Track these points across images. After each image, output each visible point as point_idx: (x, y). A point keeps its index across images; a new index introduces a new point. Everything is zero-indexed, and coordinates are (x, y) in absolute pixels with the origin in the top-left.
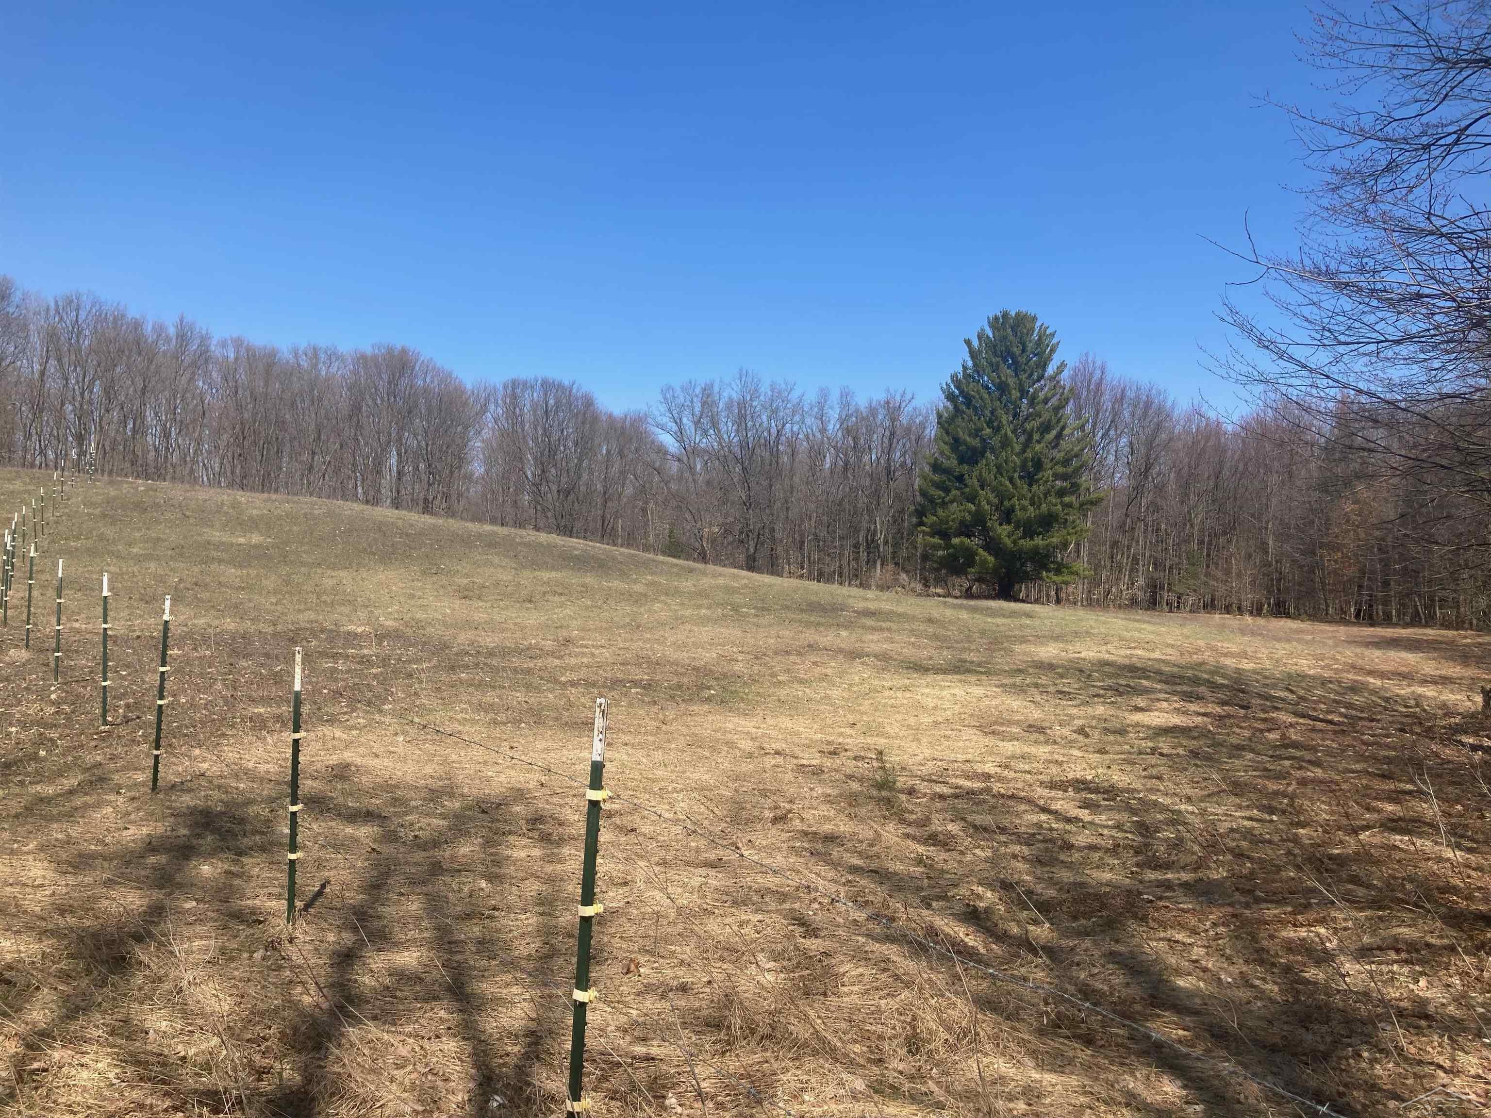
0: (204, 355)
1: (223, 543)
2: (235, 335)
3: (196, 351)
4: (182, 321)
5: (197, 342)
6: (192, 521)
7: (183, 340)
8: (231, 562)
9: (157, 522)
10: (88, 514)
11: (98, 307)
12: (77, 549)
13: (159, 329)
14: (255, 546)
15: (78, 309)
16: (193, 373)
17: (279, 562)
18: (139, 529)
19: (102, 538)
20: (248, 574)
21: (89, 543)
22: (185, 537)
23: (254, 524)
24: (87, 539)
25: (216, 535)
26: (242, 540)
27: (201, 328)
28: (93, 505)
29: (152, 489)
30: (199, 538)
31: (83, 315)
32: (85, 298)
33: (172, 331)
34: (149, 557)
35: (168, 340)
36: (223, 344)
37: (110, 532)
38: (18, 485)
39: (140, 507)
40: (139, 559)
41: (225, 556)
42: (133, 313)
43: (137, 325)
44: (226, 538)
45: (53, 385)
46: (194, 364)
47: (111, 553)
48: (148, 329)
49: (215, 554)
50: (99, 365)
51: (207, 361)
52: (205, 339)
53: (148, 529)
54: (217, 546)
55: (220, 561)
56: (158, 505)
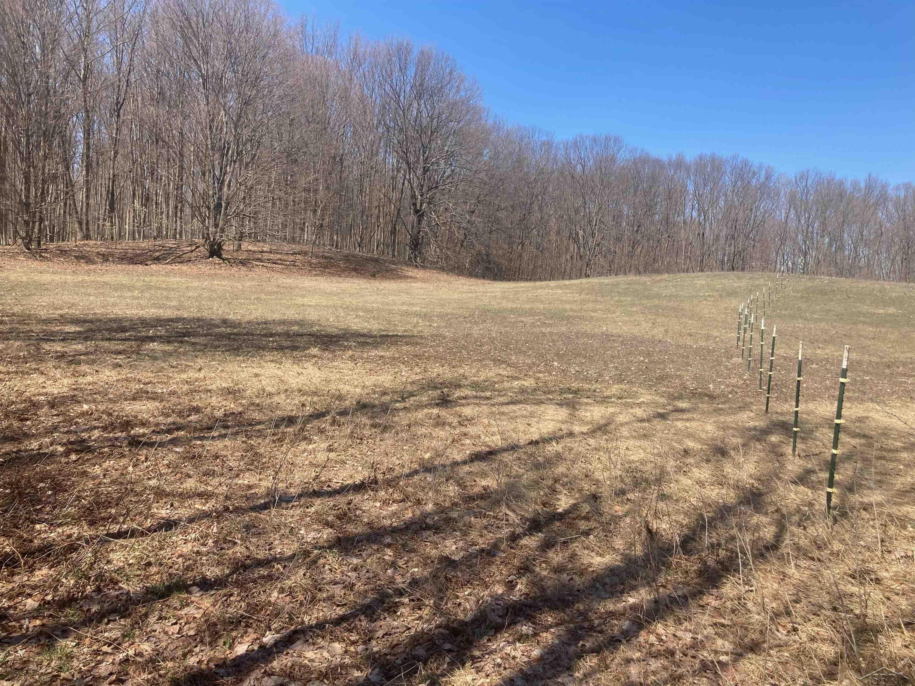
0: (883, 198)
1: (869, 313)
2: (906, 181)
3: (877, 195)
4: (870, 177)
5: (879, 189)
6: (852, 300)
7: (869, 189)
8: (871, 324)
9: (832, 300)
10: (794, 296)
11: (818, 176)
12: (785, 315)
13: (855, 184)
14: (890, 315)
15: (807, 180)
16: (876, 209)
17: (903, 325)
18: (820, 305)
19: (799, 309)
20: (880, 331)
21: (792, 313)
22: (846, 309)
23: (893, 302)
24: (791, 309)
25: (864, 308)
26: (882, 311)
27: (882, 180)
28: (798, 291)
29: (831, 282)
30: (854, 310)
31: (810, 182)
32: (811, 171)
33: (863, 185)
34: (821, 320)
35: (859, 190)
36: (898, 188)
37: (804, 306)
38: (761, 281)
39: (823, 292)
40: (816, 321)
41: (868, 320)
42: (838, 176)
43: (841, 183)
44: (872, 310)
45: (792, 225)
46: (876, 204)
47: (801, 317)
48: (848, 185)
49: (862, 319)
50: (817, 210)
51: (885, 200)
52: (884, 187)
53: (825, 305)
54: (864, 315)
55: (864, 323)
56: (833, 291)
